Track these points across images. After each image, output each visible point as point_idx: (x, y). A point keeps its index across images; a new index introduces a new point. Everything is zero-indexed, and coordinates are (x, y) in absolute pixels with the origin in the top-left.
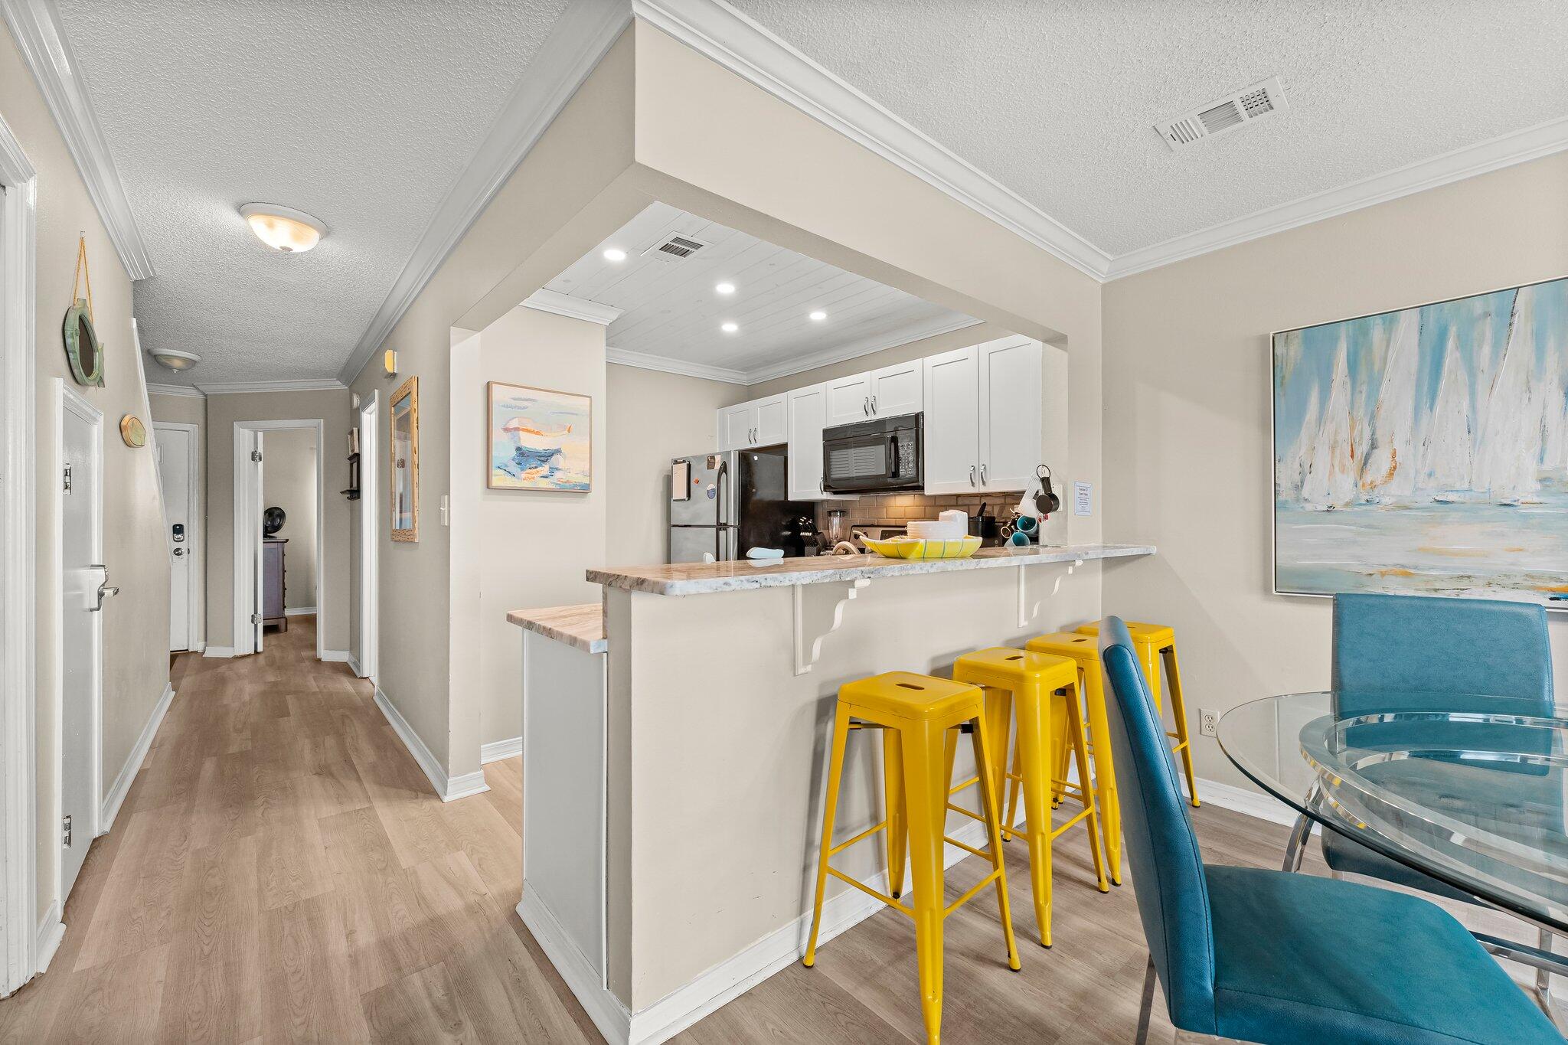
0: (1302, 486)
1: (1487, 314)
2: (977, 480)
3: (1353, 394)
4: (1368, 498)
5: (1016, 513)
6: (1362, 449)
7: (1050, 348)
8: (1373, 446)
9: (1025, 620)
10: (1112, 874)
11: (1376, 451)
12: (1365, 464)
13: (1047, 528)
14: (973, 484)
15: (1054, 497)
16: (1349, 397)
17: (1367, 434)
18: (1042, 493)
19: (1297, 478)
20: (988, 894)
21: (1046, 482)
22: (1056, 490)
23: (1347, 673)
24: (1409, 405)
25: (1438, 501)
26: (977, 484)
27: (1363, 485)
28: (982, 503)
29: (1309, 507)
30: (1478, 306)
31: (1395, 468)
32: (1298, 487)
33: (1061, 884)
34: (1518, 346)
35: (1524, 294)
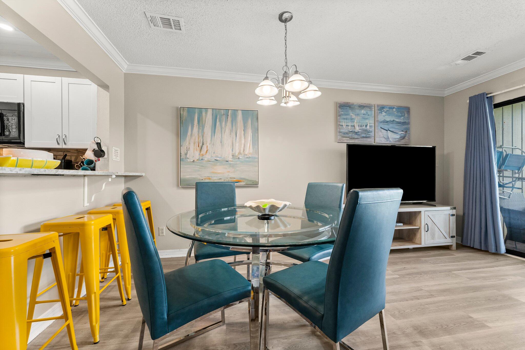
0: (187, 154)
1: (224, 114)
2: (61, 142)
3: (199, 129)
4: (202, 158)
5: (84, 158)
6: (201, 145)
7: (101, 89)
8: (203, 144)
9: (88, 203)
10: (128, 297)
11: (203, 145)
12: (201, 149)
13: (98, 164)
14: (58, 144)
15: (103, 151)
16: (198, 130)
17: (202, 140)
18: (96, 148)
19: (186, 151)
20: (64, 336)
21: (99, 144)
22: (104, 148)
23: (198, 204)
24: (210, 134)
25: (215, 160)
26: (61, 144)
27: (201, 154)
28: (65, 154)
29: (189, 160)
30: (222, 112)
31: (207, 150)
32: (186, 154)
33: (104, 312)
34: (229, 123)
35: (230, 111)
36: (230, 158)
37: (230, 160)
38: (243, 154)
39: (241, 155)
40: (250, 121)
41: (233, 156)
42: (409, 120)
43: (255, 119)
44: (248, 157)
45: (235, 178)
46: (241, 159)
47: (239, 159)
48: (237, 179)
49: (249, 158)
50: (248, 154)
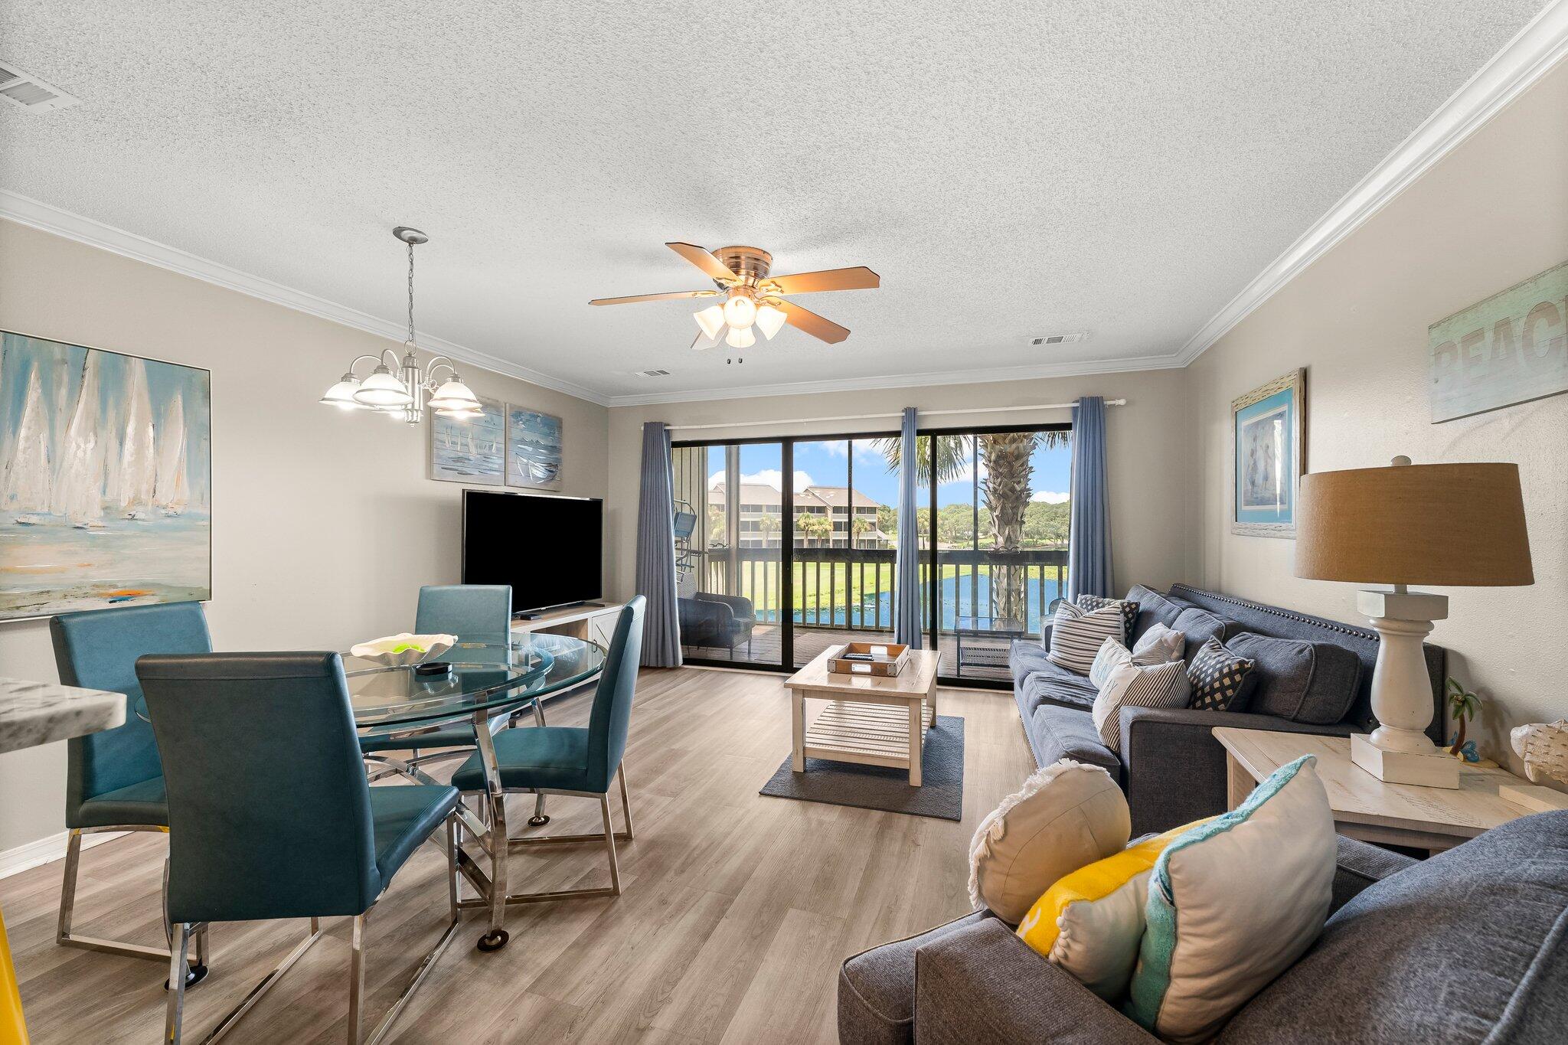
1: (64, 362)
25: (20, 523)
30: (57, 350)
34: (87, 399)
35: (92, 354)
36: (93, 517)
37: (91, 524)
38: (150, 504)
39: (141, 508)
40: (178, 400)
41: (105, 509)
42: (560, 442)
43: (199, 395)
44: (171, 512)
45: (115, 587)
46: (143, 520)
47: (135, 521)
48: (123, 589)
49: (177, 515)
50: (170, 505)
